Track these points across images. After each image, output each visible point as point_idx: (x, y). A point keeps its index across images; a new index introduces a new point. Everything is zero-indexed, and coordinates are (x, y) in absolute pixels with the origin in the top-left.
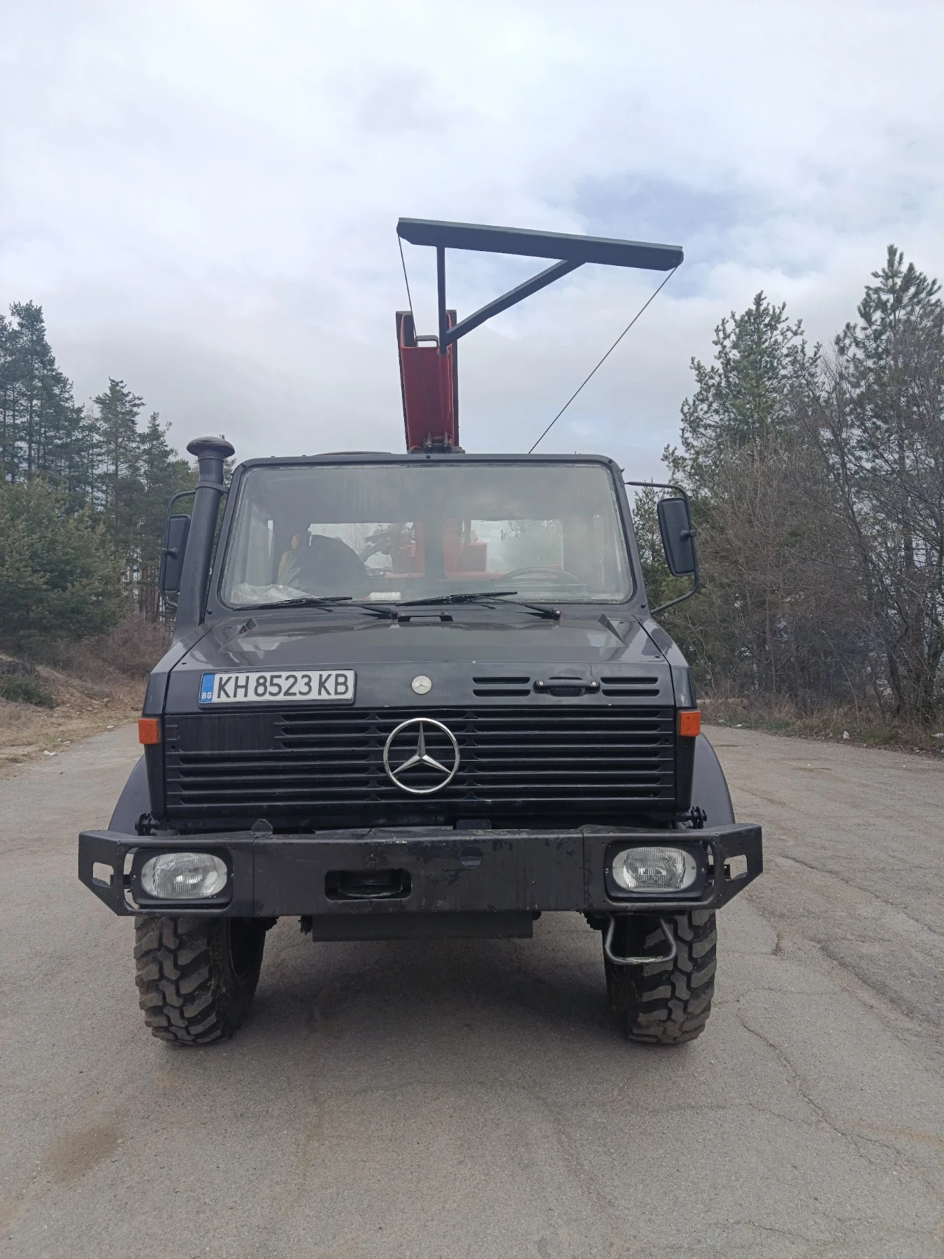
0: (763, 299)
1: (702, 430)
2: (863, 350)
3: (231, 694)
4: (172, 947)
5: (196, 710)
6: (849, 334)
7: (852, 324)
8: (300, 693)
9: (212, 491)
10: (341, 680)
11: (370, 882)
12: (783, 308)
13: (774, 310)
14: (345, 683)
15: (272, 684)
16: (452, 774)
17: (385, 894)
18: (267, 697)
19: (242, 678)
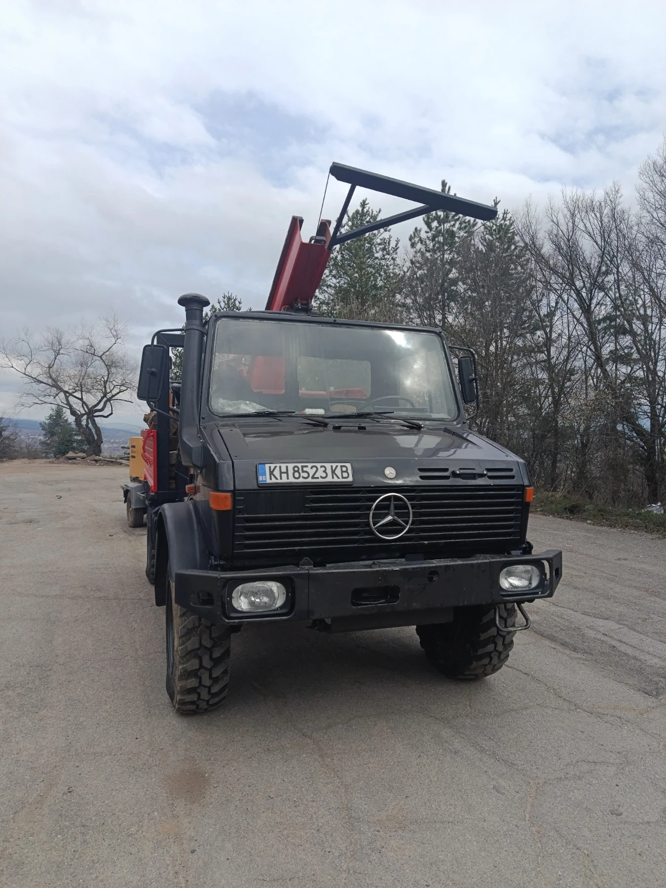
0: (367, 204)
1: (325, 288)
2: (425, 246)
3: (278, 477)
4: (209, 645)
5: (256, 487)
6: (416, 235)
7: (418, 229)
8: (322, 477)
9: (197, 332)
10: (344, 469)
11: (365, 595)
12: (379, 213)
13: (372, 212)
14: (346, 471)
15: (303, 471)
16: (408, 527)
17: (382, 601)
18: (301, 480)
19: (284, 466)
